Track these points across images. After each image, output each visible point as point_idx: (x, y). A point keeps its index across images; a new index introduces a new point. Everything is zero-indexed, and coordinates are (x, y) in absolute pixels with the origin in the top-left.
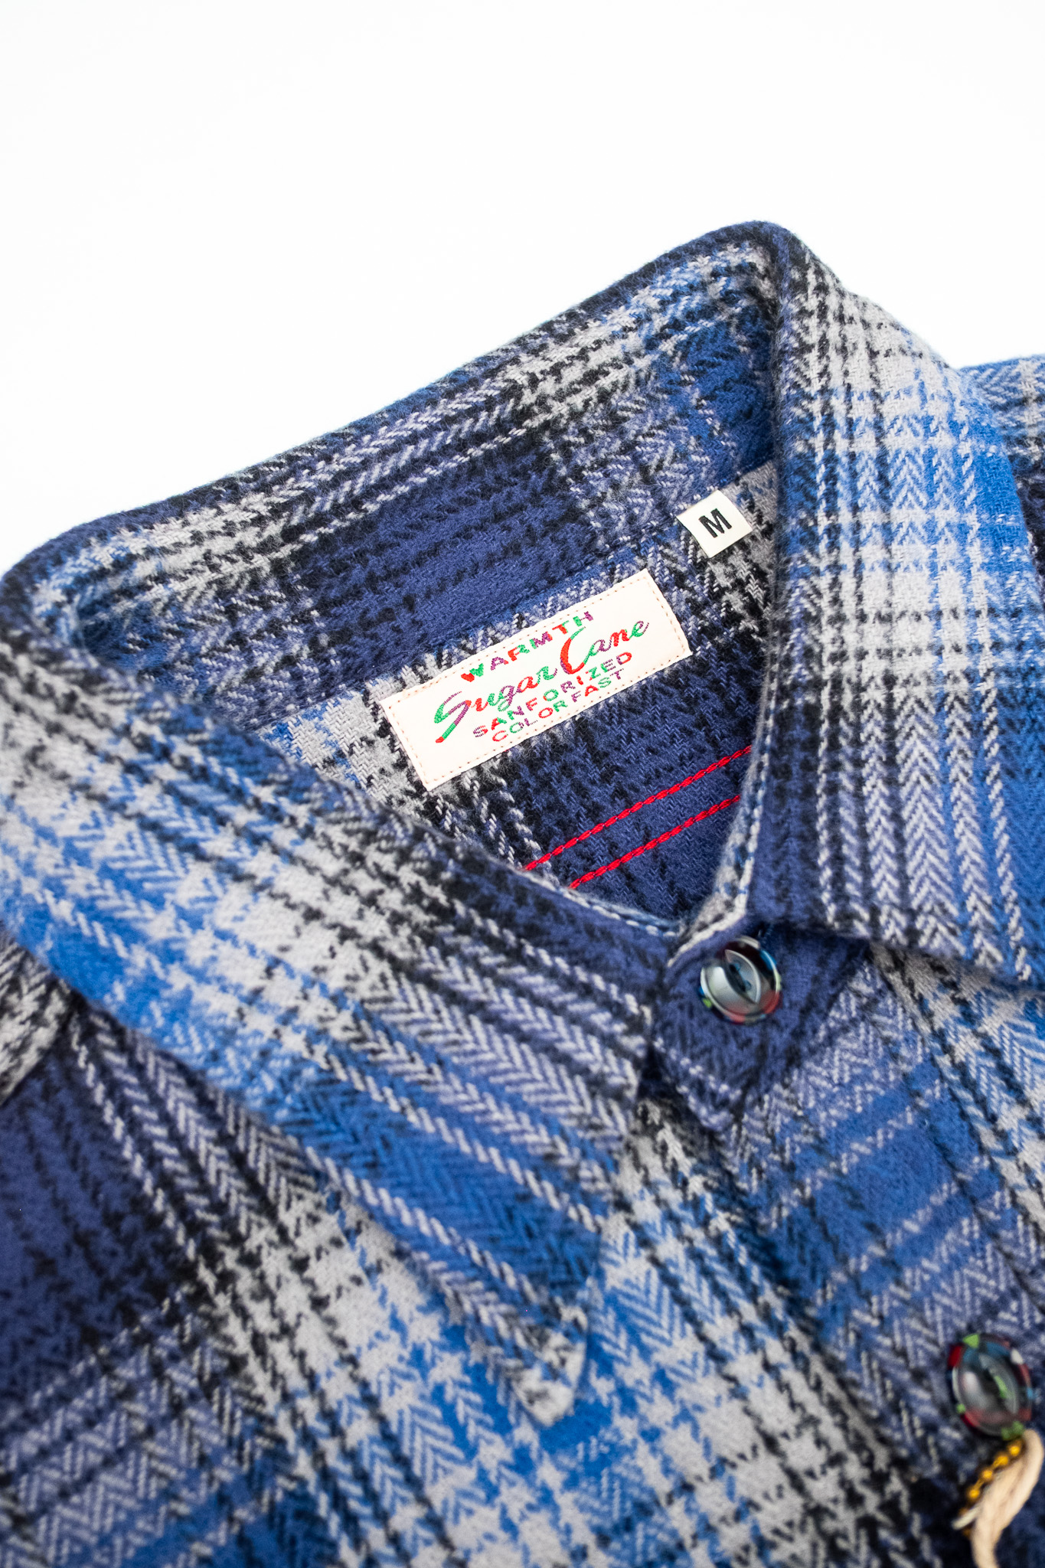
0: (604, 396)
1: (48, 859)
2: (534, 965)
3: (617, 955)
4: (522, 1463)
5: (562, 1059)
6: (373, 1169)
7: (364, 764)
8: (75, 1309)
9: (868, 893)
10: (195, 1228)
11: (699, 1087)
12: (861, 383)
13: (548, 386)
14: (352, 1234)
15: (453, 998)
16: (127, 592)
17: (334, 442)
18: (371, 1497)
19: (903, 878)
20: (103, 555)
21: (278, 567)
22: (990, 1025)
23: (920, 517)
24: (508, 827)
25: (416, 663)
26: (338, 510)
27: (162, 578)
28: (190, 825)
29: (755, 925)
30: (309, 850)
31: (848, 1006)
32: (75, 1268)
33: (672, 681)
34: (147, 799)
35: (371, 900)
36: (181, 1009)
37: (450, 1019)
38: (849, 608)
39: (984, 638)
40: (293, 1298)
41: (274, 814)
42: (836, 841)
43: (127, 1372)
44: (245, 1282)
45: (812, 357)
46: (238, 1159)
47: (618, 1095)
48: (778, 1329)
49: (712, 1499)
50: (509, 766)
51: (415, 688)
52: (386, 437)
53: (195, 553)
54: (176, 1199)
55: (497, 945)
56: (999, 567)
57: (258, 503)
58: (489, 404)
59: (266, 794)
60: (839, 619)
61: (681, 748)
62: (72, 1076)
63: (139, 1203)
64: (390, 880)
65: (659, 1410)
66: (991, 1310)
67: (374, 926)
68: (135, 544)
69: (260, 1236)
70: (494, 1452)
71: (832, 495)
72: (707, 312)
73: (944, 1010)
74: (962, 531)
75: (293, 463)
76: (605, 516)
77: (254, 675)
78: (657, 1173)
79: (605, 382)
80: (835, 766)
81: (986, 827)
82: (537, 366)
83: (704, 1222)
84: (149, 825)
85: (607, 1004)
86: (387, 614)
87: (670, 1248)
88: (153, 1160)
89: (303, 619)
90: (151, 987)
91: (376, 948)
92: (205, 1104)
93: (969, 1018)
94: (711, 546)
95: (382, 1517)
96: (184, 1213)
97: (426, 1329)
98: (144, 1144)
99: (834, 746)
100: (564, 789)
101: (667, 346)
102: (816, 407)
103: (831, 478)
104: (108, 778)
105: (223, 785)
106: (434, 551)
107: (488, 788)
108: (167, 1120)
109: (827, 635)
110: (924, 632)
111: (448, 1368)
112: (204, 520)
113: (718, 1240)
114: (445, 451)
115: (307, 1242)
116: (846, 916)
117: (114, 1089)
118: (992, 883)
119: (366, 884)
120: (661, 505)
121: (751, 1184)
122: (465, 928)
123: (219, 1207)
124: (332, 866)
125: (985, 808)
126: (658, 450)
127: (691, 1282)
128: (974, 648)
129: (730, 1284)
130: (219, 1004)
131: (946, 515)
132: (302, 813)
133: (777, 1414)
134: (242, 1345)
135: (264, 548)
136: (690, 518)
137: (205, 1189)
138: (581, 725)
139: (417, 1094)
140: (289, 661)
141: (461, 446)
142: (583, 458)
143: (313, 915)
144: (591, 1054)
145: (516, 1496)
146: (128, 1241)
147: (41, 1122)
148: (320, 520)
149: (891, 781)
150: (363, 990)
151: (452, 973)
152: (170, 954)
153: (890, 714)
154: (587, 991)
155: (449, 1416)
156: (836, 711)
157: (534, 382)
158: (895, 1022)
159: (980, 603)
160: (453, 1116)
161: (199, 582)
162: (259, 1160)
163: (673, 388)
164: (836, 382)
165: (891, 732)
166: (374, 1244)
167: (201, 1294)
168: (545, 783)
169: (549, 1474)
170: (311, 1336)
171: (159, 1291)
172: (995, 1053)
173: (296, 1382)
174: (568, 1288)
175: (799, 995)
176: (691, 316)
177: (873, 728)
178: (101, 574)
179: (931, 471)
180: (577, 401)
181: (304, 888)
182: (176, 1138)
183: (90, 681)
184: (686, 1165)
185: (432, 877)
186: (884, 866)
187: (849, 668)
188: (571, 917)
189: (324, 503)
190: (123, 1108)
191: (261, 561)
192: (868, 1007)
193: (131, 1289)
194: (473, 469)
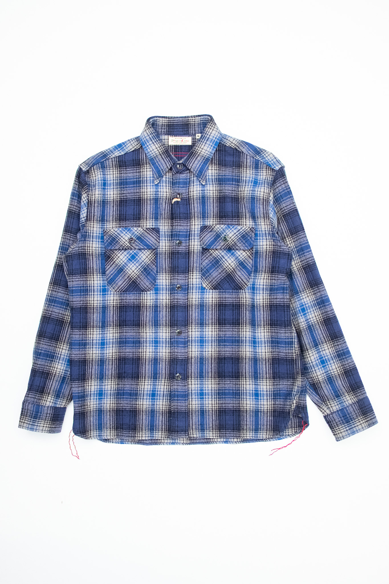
0: (195, 123)
1: (144, 137)
2: (168, 158)
3: (173, 160)
4: (153, 186)
5: (166, 164)
6: (153, 165)
7: (166, 141)
8: (134, 163)
9: (190, 165)
10: (142, 163)
11: (173, 171)
12: (210, 132)
13: (191, 121)
14: (150, 168)
15: (162, 157)
16: (156, 122)
17: (175, 117)
18: (144, 182)
19: (192, 165)
20: (156, 119)
21: (167, 124)
22: (194, 178)
23: (209, 143)
24: (173, 150)
25: (173, 136)
26: (172, 123)
27: (159, 122)
28: (152, 139)
29: (182, 163)
30: (158, 144)
31: (186, 172)
32: (135, 161)
33: (189, 146)
34: (150, 136)
35: (160, 149)
36: (147, 150)
37: (161, 158)
38: (200, 147)
39: (208, 154)
40: (145, 170)
41: (157, 141)
42: (190, 161)
43: (135, 169)
44: (143, 168)
45: (207, 128)
46: (146, 160)
47: (168, 168)
48: (171, 187)
49: (162, 193)
50: (175, 146)
51: (172, 137)
52: (178, 119)
53: (162, 121)
54: (142, 160)
55: (166, 156)
56: (213, 149)
57: (168, 119)
58: (186, 120)
59: (157, 139)
60: (198, 147)
61: (187, 151)
62: (139, 150)
63: (140, 160)
64: (162, 149)
65: (162, 187)
66: (183, 193)
67: (160, 151)
68: (158, 119)
69: (145, 166)
70: (152, 184)
71: (203, 139)
72: (206, 120)
73: (192, 176)
74: (212, 146)
75: (171, 118)
76: (190, 132)
77: (162, 131)
78: (169, 175)
79: (195, 122)
80: (193, 156)
81: (200, 165)
82: (191, 119)
83: (170, 179)
84: (150, 138)
85: (170, 163)
86: (172, 131)
87: (167, 179)
88: (141, 158)
89: (167, 129)
90: (146, 147)
91: (159, 152)
92: (146, 156)
93: (193, 177)
94: (197, 138)
95: (144, 184)
96: (142, 162)
97: (152, 176)
98: (141, 156)
99: (194, 155)
100: (178, 149)
101: (202, 122)
102: (205, 132)
103: (204, 137)
104: (149, 134)
105: (155, 138)
106: (177, 129)
107: (173, 146)
108: (143, 156)
109: (197, 148)
110: (204, 151)
111: (152, 179)
112: (163, 119)
113: (170, 181)
114: (181, 122)
115: (148, 167)
116: (187, 166)
117: (141, 152)
118: (198, 169)
119: (161, 148)
120: (195, 133)
121: (174, 179)
122: (165, 154)
123: (144, 163)
124: (159, 146)
125: (201, 164)
126: (197, 129)
127: (167, 182)
128: (207, 154)
129: (169, 183)
130: (149, 151)
131: (211, 144)
132: (159, 142)
133: (168, 191)
134: (141, 171)
135: (166, 123)
136: (197, 135)
137: (143, 161)
138: (181, 145)
139: (157, 162)
140: (164, 131)
141: (183, 122)
142: (191, 127)
143: (157, 148)
144: (168, 165)
145: (152, 187)
146: (138, 161)
147: (136, 152)
148: (171, 123)
149: (196, 159)
150: (157, 154)
151: (163, 156)
152: (148, 146)
153: (199, 155)
154: (170, 161)
155: (150, 181)
156: (195, 153)
157: (190, 120)
158: (189, 175)
159: (210, 151)
160: (159, 164)
161: (161, 123)
162: (147, 161)
163: (201, 125)
164: (208, 131)
165: (198, 156)
166: (151, 170)
167: (141, 167)
168: (177, 148)
169: (154, 187)
170: (145, 173)
171: (138, 165)
172: (193, 180)
173: (143, 175)
174: (160, 177)
175: (183, 169)
176: (204, 120)
177: (197, 156)
178: (155, 120)
179: (212, 140)
180: (193, 123)
181: (157, 147)
182: (143, 157)
183: (150, 127)
184: (171, 176)
185: (164, 150)
186: (192, 164)
187: (198, 151)
188: (171, 157)
189: (172, 122)
190: (141, 154)
191: (166, 124)
192: (187, 173)
193: (137, 164)
194: (183, 124)
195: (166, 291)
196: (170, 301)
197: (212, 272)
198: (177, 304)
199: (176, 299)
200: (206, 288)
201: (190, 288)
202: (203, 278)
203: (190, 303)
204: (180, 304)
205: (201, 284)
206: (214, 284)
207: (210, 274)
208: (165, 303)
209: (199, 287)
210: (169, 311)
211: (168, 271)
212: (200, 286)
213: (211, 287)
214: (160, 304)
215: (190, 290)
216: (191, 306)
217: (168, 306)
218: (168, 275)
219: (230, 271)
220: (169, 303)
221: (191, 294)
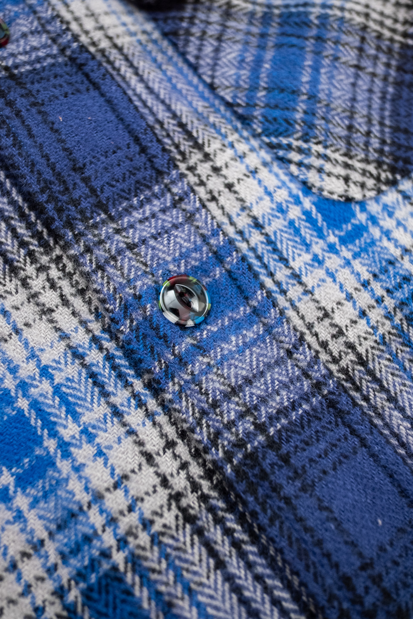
195: (105, 394)
196: (182, 449)
197: (315, 82)
198: (261, 428)
199: (227, 396)
200: (356, 193)
201: (259, 258)
202: (289, 147)
203: (335, 361)
204: (283, 412)
205: (307, 187)
206: (375, 143)
207: (313, 97)
208: (163, 494)
209: (307, 214)
210: (236, 544)
211: (23, 244)
212: (307, 203)
213: (371, 168)
214: (122, 543)
215: (271, 275)
216: (358, 371)
217: (204, 498)
218: (42, 269)
219: (394, 31)
220: (196, 470)
221: (295, 292)
